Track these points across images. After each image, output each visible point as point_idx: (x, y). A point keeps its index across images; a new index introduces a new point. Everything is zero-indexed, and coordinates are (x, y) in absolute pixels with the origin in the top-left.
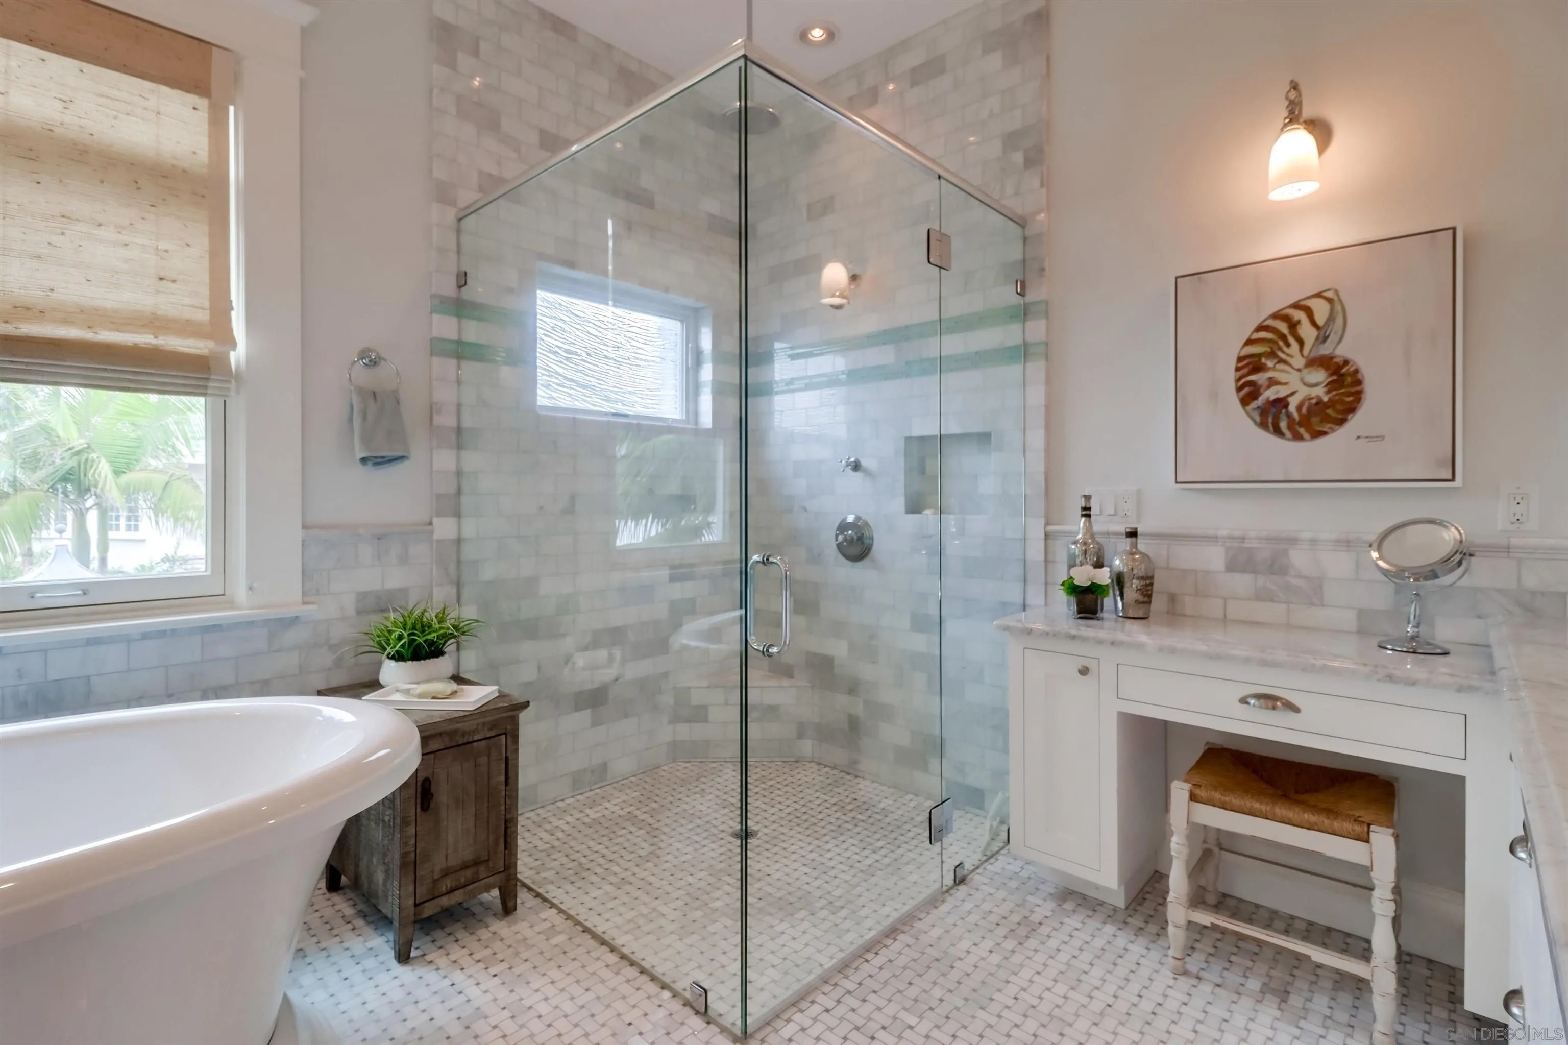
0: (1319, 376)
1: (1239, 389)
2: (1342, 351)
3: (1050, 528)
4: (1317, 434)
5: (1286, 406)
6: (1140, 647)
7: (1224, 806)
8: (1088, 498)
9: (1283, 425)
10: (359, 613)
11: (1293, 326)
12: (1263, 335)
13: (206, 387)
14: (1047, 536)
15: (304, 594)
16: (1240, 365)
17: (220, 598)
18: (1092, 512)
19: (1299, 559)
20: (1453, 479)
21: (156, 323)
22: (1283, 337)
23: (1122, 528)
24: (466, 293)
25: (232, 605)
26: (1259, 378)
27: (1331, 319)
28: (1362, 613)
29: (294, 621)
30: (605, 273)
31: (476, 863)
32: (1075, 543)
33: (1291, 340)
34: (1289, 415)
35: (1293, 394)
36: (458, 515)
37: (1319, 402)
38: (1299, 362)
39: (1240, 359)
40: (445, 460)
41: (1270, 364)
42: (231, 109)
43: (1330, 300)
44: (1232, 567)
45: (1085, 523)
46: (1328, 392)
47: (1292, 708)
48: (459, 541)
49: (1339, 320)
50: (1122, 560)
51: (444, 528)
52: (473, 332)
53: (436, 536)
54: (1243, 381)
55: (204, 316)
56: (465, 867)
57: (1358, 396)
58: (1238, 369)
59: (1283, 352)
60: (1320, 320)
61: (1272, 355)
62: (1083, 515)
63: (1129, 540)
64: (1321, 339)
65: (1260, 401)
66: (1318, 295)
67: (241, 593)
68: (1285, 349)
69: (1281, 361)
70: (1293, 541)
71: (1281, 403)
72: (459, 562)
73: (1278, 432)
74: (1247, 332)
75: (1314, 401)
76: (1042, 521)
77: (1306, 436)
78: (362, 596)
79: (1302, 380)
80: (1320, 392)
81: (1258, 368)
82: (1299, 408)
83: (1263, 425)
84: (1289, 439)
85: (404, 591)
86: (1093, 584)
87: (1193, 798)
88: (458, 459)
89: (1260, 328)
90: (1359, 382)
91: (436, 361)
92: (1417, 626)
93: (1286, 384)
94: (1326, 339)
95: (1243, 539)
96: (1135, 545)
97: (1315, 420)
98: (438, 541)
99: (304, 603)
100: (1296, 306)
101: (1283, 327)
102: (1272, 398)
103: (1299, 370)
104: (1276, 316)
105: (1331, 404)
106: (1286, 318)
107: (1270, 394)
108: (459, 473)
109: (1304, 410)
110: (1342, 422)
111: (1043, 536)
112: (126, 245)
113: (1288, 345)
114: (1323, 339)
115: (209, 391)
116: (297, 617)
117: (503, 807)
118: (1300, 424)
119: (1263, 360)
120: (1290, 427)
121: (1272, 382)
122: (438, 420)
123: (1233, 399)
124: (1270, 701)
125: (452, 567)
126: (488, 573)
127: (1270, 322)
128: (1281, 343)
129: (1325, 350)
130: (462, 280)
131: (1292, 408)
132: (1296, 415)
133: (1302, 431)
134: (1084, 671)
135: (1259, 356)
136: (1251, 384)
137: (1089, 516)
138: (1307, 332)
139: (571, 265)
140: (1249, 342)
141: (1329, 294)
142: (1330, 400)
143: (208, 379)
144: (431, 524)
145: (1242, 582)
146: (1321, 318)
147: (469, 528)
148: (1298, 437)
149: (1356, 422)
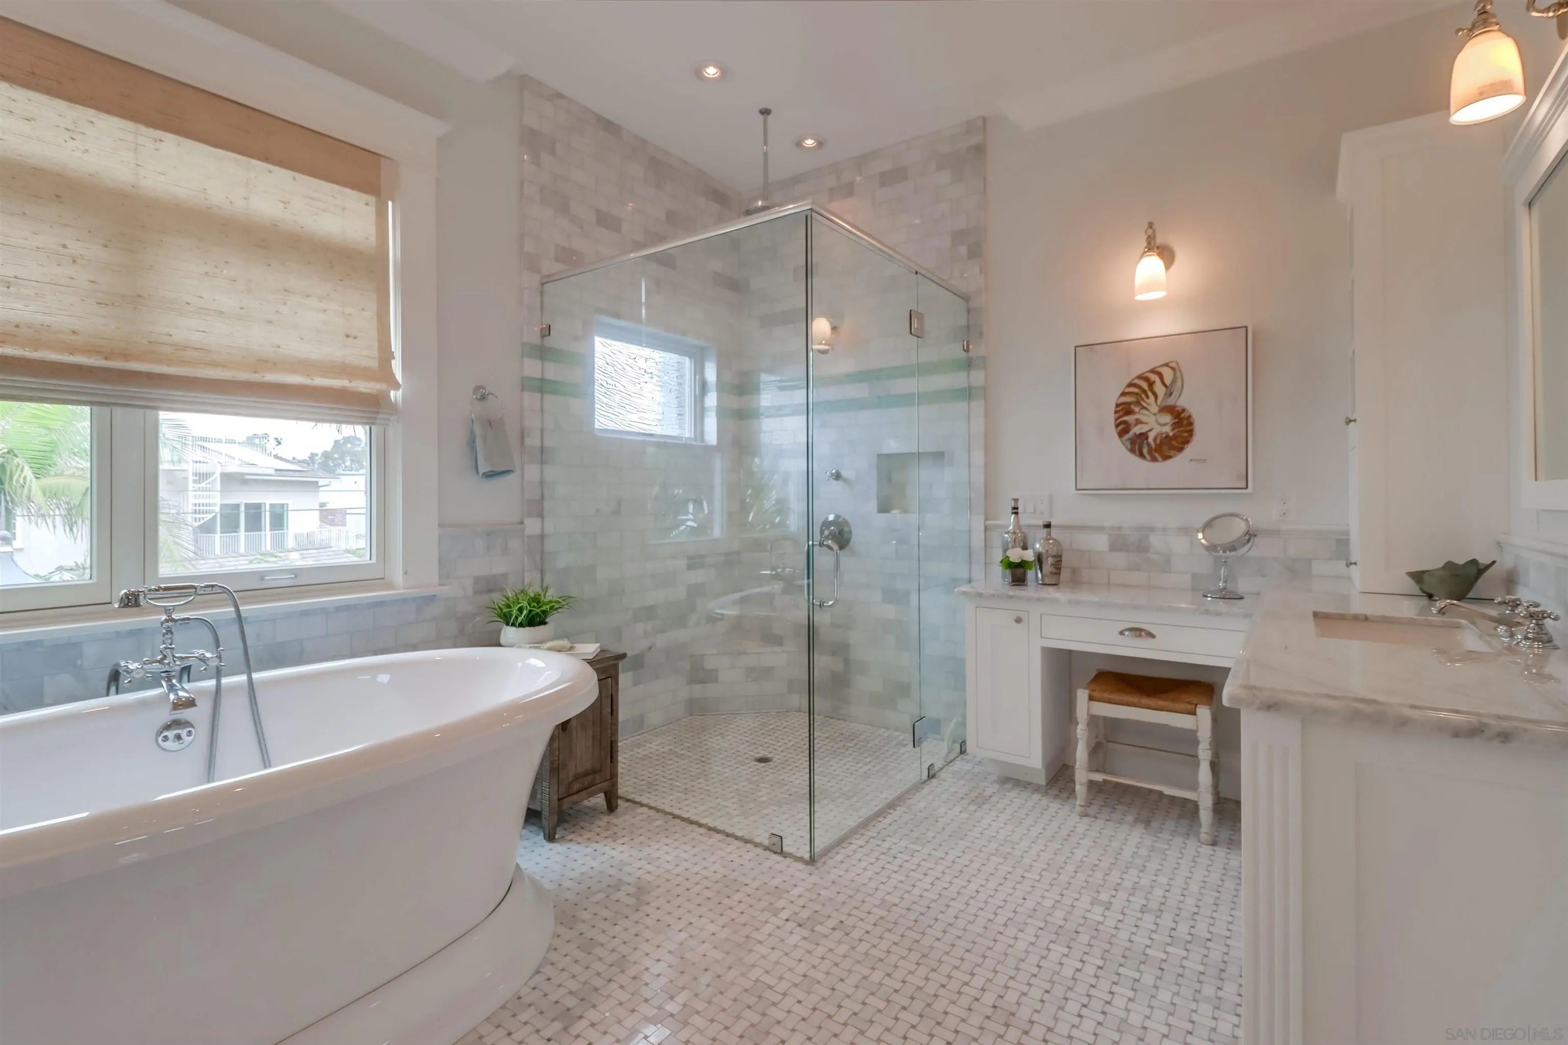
0: (1167, 419)
1: (1117, 426)
2: (1182, 402)
3: (989, 523)
4: (1166, 458)
5: (1147, 438)
6: (1055, 601)
7: (1110, 702)
8: (1016, 500)
9: (1145, 451)
10: (476, 592)
11: (1151, 384)
12: (1132, 389)
13: (375, 418)
14: (986, 529)
15: (440, 577)
16: (1118, 409)
17: (382, 582)
18: (1020, 511)
19: (1156, 541)
20: (1247, 488)
21: (345, 370)
22: (1145, 392)
23: (1041, 523)
24: (550, 342)
25: (391, 586)
26: (1130, 418)
27: (1174, 381)
28: (1194, 576)
29: (432, 598)
30: (639, 320)
31: (594, 771)
32: (1007, 533)
33: (1150, 394)
34: (1149, 445)
35: (1151, 430)
36: (541, 515)
37: (1167, 436)
38: (1154, 408)
39: (1117, 405)
40: (532, 472)
41: (1136, 409)
42: (390, 203)
43: (1173, 369)
44: (1113, 548)
45: (1014, 519)
46: (1173, 430)
47: (1152, 636)
48: (542, 537)
49: (1179, 381)
50: (1041, 545)
51: (532, 526)
52: (552, 371)
53: (527, 533)
54: (1119, 421)
55: (374, 364)
56: (586, 774)
57: (1191, 433)
58: (1116, 412)
59: (1145, 402)
60: (1168, 382)
61: (1138, 403)
62: (1013, 513)
63: (1045, 530)
64: (1168, 394)
65: (1131, 434)
66: (1166, 365)
67: (398, 577)
68: (1146, 399)
69: (1144, 408)
70: (1152, 529)
71: (1143, 436)
72: (542, 553)
73: (1142, 455)
74: (1122, 387)
75: (1164, 436)
76: (982, 518)
77: (1160, 458)
78: (477, 579)
79: (1157, 421)
80: (1167, 429)
81: (1129, 412)
82: (1155, 439)
83: (1132, 451)
84: (1148, 461)
85: (504, 576)
86: (1023, 561)
87: (1091, 698)
88: (542, 472)
89: (1130, 385)
90: (1191, 424)
91: (526, 394)
92: (1225, 582)
93: (1146, 423)
94: (1171, 394)
95: (1120, 528)
96: (1049, 534)
97: (1165, 448)
98: (529, 537)
99: (440, 585)
100: (1153, 371)
101: (1145, 385)
102: (1138, 433)
103: (1155, 414)
104: (1140, 377)
105: (1175, 437)
106: (1147, 379)
107: (1137, 430)
108: (542, 483)
109: (1158, 442)
110: (1181, 450)
111: (983, 528)
112: (325, 311)
113: (1148, 397)
114: (1169, 394)
115: (378, 421)
116: (435, 596)
117: (610, 731)
118: (1156, 450)
119: (1132, 407)
120: (1150, 452)
121: (1138, 422)
122: (528, 442)
123: (1113, 432)
124: (1137, 632)
125: (538, 557)
126: (561, 564)
127: (1137, 381)
128: (1143, 396)
129: (1171, 402)
130: (547, 331)
131: (1151, 440)
132: (1153, 445)
133: (1157, 455)
134: (1018, 620)
135: (1129, 404)
136: (1125, 422)
137: (1016, 513)
138: (1159, 388)
139: (617, 316)
140: (1123, 394)
141: (1173, 365)
142: (1174, 435)
143: (378, 413)
144: (522, 523)
145: (1120, 559)
146: (1168, 380)
147: (549, 528)
148: (1154, 459)
149: (1189, 450)
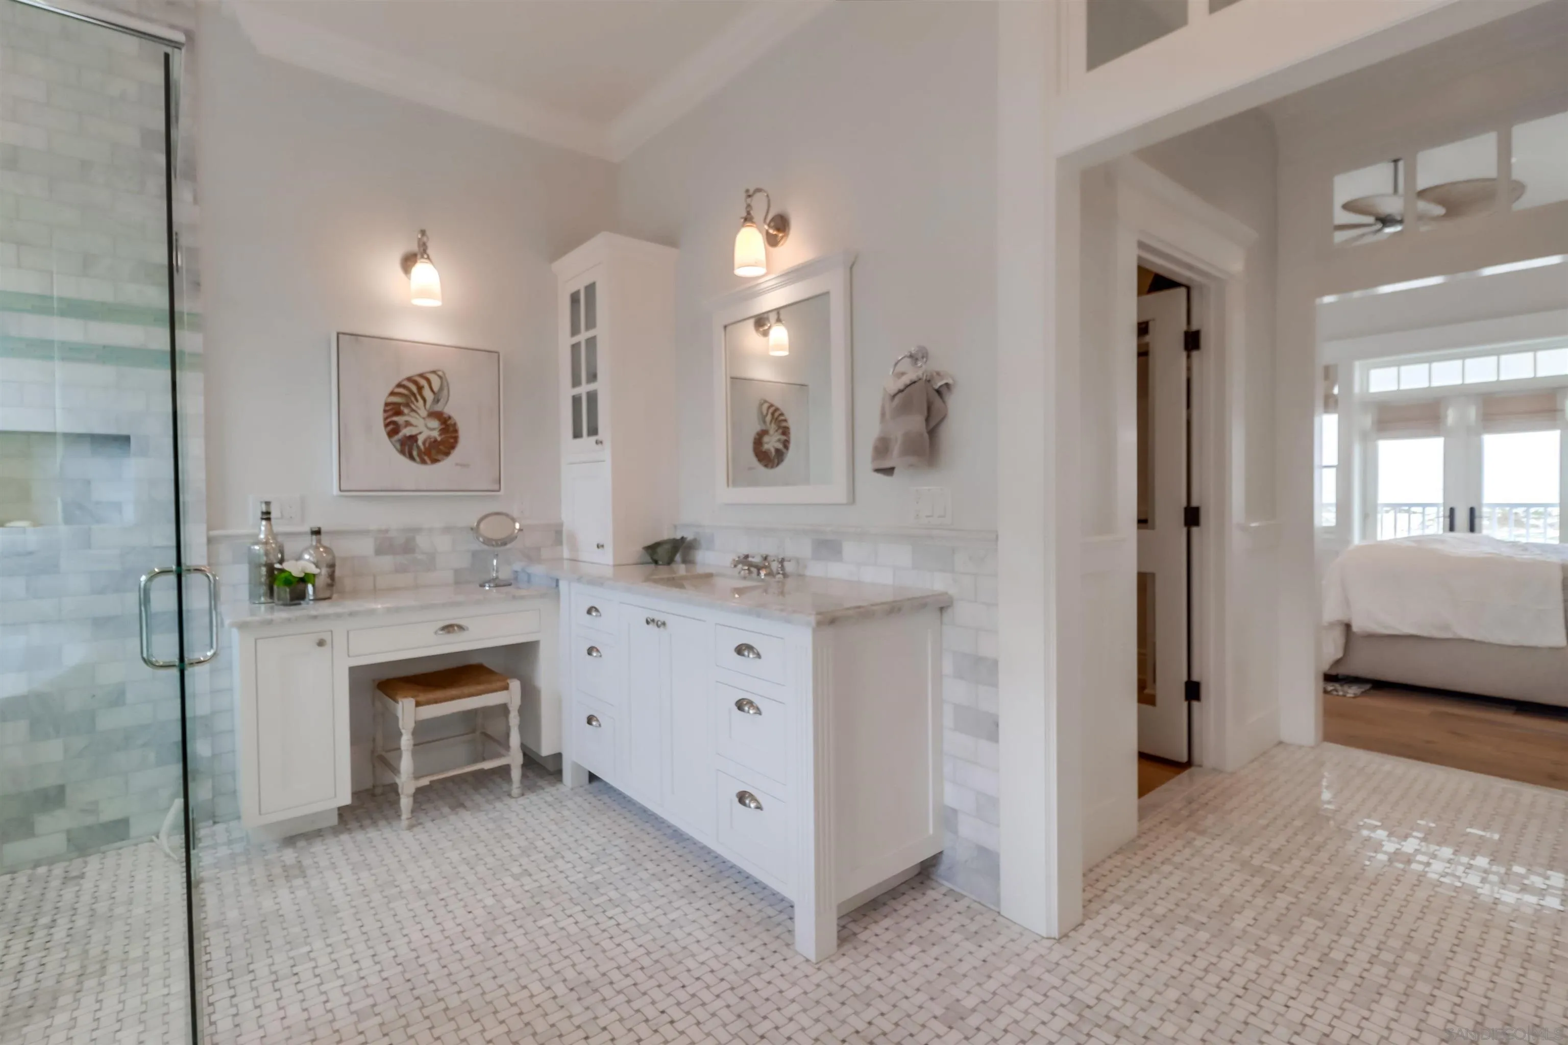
0: (435, 424)
1: (386, 425)
2: (448, 410)
3: (214, 533)
4: (435, 461)
5: (416, 441)
7: (436, 701)
8: (268, 503)
9: (415, 453)
11: (420, 388)
12: (401, 390)
14: (210, 541)
16: (388, 408)
18: (273, 516)
19: (422, 541)
20: (499, 490)
22: (414, 395)
23: (307, 528)
26: (399, 419)
27: (441, 389)
28: (457, 572)
32: (257, 544)
33: (419, 397)
34: (418, 447)
35: (420, 433)
37: (436, 441)
38: (424, 413)
39: (387, 404)
41: (406, 411)
43: (440, 377)
44: (379, 552)
45: (266, 526)
46: (440, 435)
47: (461, 628)
49: (445, 392)
50: (310, 554)
54: (389, 420)
57: (456, 439)
58: (385, 411)
59: (414, 404)
60: (436, 388)
61: (407, 405)
62: (262, 519)
63: (314, 537)
64: (436, 400)
65: (400, 435)
66: (434, 372)
68: (415, 402)
69: (413, 410)
70: (418, 530)
71: (413, 438)
73: (411, 457)
74: (391, 387)
75: (432, 440)
76: (203, 527)
77: (428, 461)
79: (426, 426)
80: (435, 434)
81: (399, 413)
82: (424, 443)
83: (402, 452)
84: (418, 463)
87: (418, 704)
89: (399, 385)
90: (456, 431)
92: (497, 571)
93: (416, 426)
94: (438, 401)
95: (387, 531)
96: (319, 541)
97: (433, 452)
100: (422, 376)
101: (414, 388)
102: (408, 434)
103: (424, 418)
104: (409, 379)
105: (442, 442)
106: (416, 383)
107: (407, 432)
109: (427, 445)
110: (447, 454)
111: (204, 540)
113: (417, 401)
114: (437, 401)
118: (425, 454)
119: (402, 408)
120: (419, 455)
121: (408, 424)
123: (382, 432)
124: (448, 628)
127: (406, 383)
128: (413, 399)
129: (438, 408)
131: (420, 443)
132: (422, 447)
133: (426, 458)
134: (321, 643)
135: (399, 404)
136: (394, 423)
137: (268, 519)
138: (427, 393)
140: (392, 394)
141: (440, 373)
142: (442, 440)
145: (387, 562)
146: (436, 387)
148: (423, 462)
149: (456, 455)
